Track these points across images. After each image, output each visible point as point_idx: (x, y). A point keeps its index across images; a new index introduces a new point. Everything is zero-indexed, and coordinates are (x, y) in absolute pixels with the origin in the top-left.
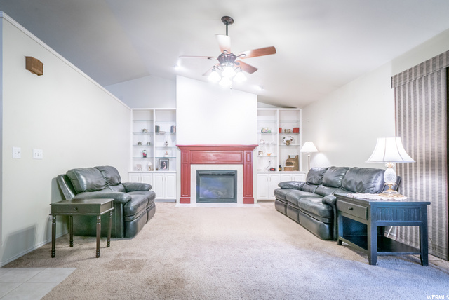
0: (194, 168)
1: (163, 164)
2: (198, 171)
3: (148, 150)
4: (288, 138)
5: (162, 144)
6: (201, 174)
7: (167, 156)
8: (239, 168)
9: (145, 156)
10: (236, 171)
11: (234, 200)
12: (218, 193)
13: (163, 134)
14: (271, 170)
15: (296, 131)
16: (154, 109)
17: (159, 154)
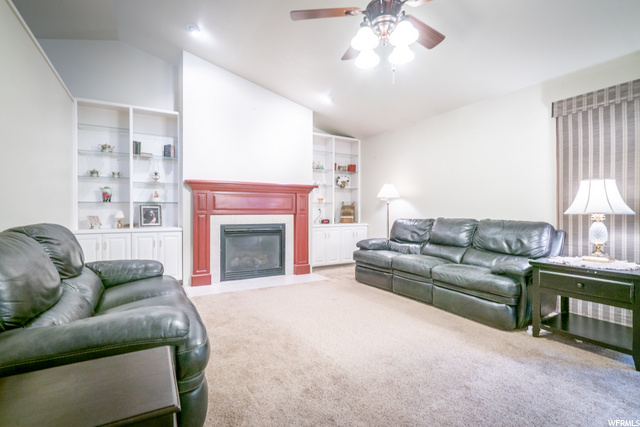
0: (216, 222)
1: (149, 215)
2: (222, 227)
3: (114, 188)
4: (343, 178)
5: (146, 177)
6: (227, 232)
7: (156, 200)
8: (287, 220)
9: (106, 198)
10: (284, 225)
11: (281, 270)
12: (253, 261)
13: (147, 158)
14: (323, 222)
15: (352, 169)
16: (131, 108)
17: (138, 196)
